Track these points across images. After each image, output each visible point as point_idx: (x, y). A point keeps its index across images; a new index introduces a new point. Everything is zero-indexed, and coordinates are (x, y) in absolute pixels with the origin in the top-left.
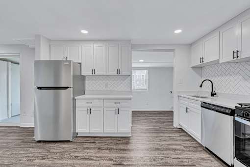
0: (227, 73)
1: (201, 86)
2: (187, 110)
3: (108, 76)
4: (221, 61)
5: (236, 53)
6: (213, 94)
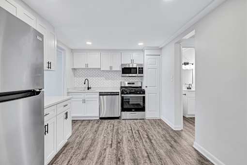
1: (85, 84)
4: (101, 70)
5: (111, 67)
6: (88, 88)
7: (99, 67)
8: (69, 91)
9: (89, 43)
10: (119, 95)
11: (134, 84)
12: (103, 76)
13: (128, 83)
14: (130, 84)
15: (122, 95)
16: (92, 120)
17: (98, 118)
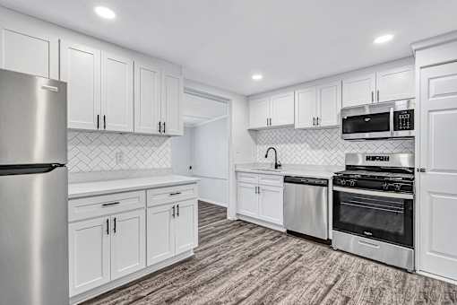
0: (303, 140)
1: (266, 156)
2: (258, 190)
3: (139, 134)
4: (297, 127)
5: (316, 120)
6: (277, 166)
7: (292, 123)
8: (238, 169)
9: (257, 77)
10: (327, 185)
11: (387, 159)
12: (305, 141)
13: (368, 158)
14: (374, 158)
15: (337, 189)
16: (271, 230)
17: (284, 230)
